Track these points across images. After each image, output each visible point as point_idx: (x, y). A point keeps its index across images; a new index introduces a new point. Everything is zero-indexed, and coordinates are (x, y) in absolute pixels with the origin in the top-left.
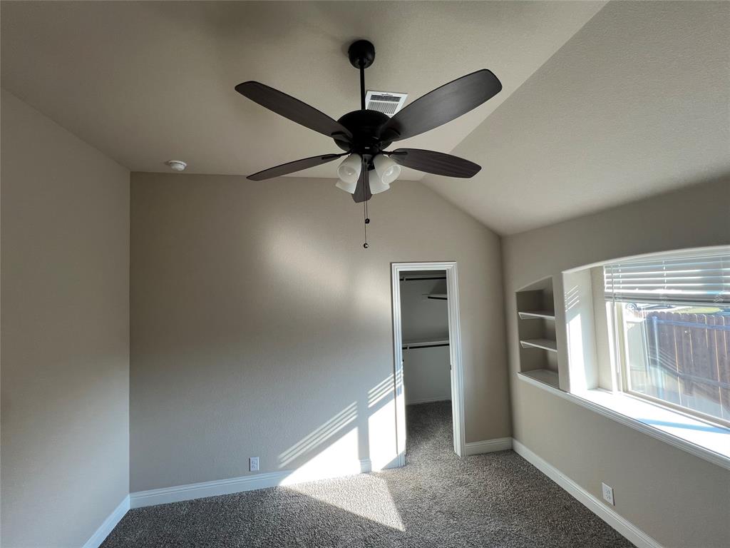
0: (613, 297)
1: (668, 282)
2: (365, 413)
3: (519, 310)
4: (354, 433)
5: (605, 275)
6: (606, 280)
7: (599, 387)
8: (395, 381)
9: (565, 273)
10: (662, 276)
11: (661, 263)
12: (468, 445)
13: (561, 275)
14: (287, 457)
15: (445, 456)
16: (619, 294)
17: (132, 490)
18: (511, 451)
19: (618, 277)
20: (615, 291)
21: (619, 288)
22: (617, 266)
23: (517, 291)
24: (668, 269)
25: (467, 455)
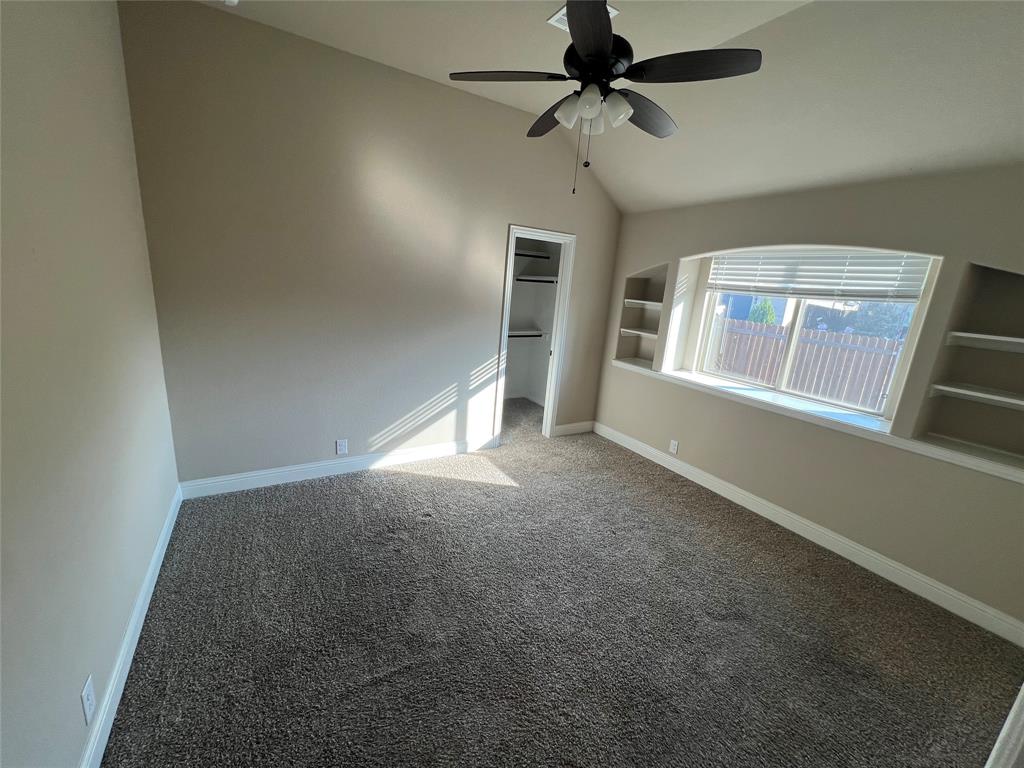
0: (714, 287)
1: (761, 276)
2: (465, 395)
3: (626, 297)
4: (452, 416)
5: (712, 266)
6: (711, 271)
7: (681, 369)
8: (498, 363)
9: (683, 260)
10: (756, 270)
11: (759, 258)
12: (558, 427)
13: (678, 262)
14: (378, 440)
15: (535, 438)
16: (721, 285)
17: (181, 479)
18: (592, 432)
19: (722, 269)
20: (718, 282)
21: (720, 279)
22: (723, 258)
23: (628, 276)
24: (763, 264)
25: (555, 436)
